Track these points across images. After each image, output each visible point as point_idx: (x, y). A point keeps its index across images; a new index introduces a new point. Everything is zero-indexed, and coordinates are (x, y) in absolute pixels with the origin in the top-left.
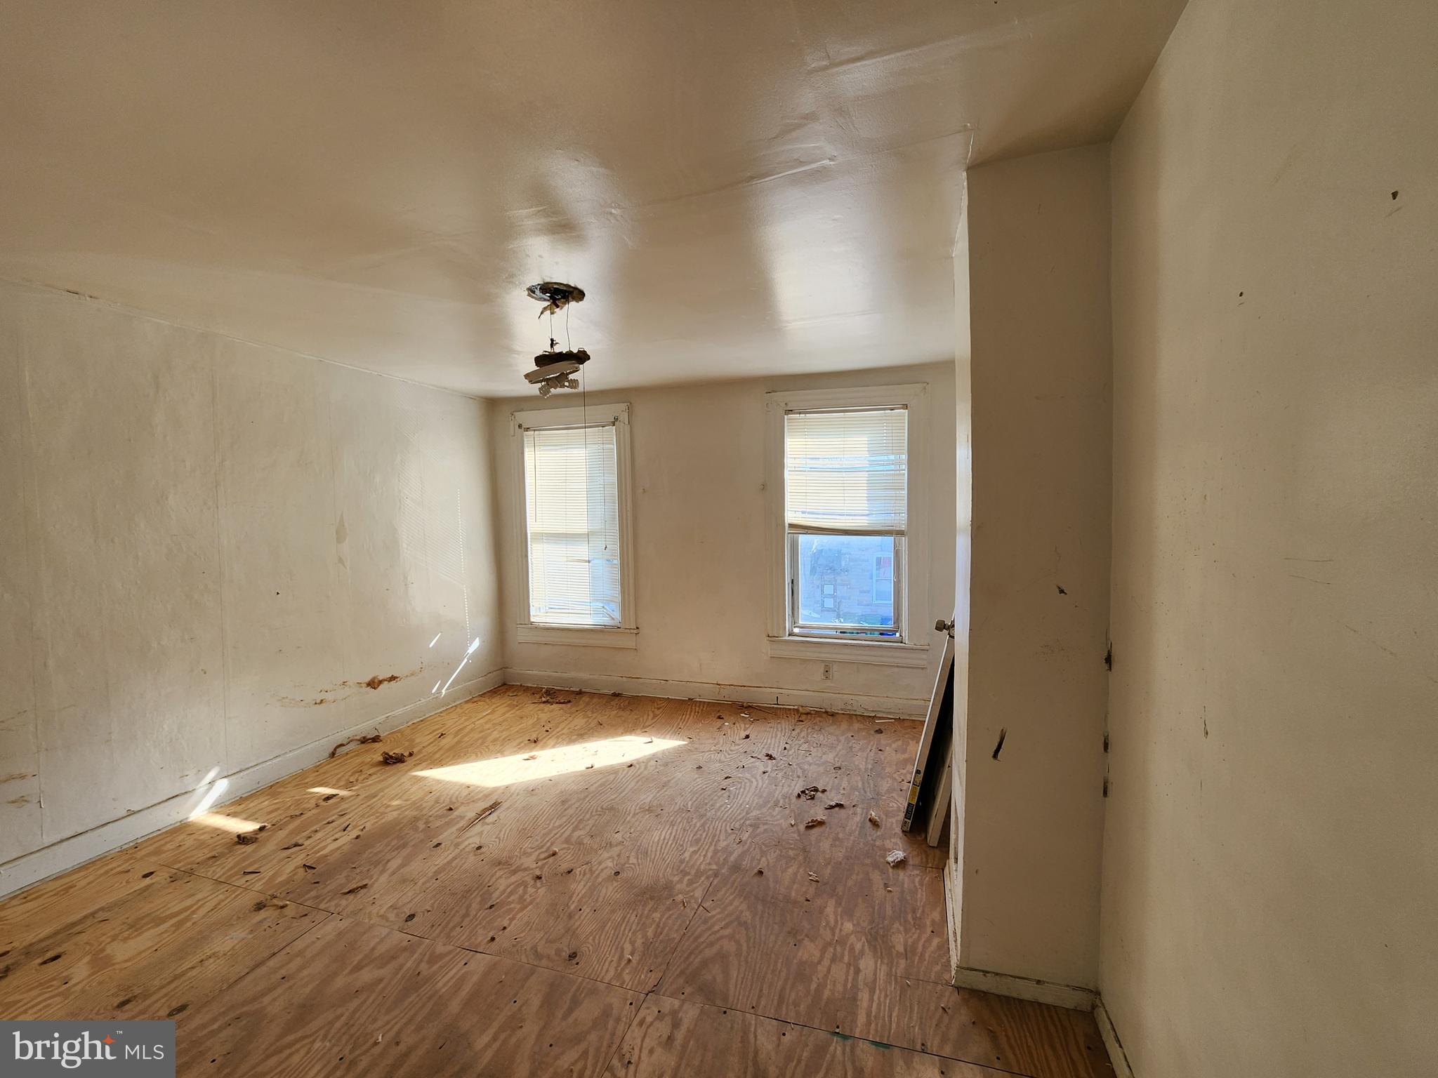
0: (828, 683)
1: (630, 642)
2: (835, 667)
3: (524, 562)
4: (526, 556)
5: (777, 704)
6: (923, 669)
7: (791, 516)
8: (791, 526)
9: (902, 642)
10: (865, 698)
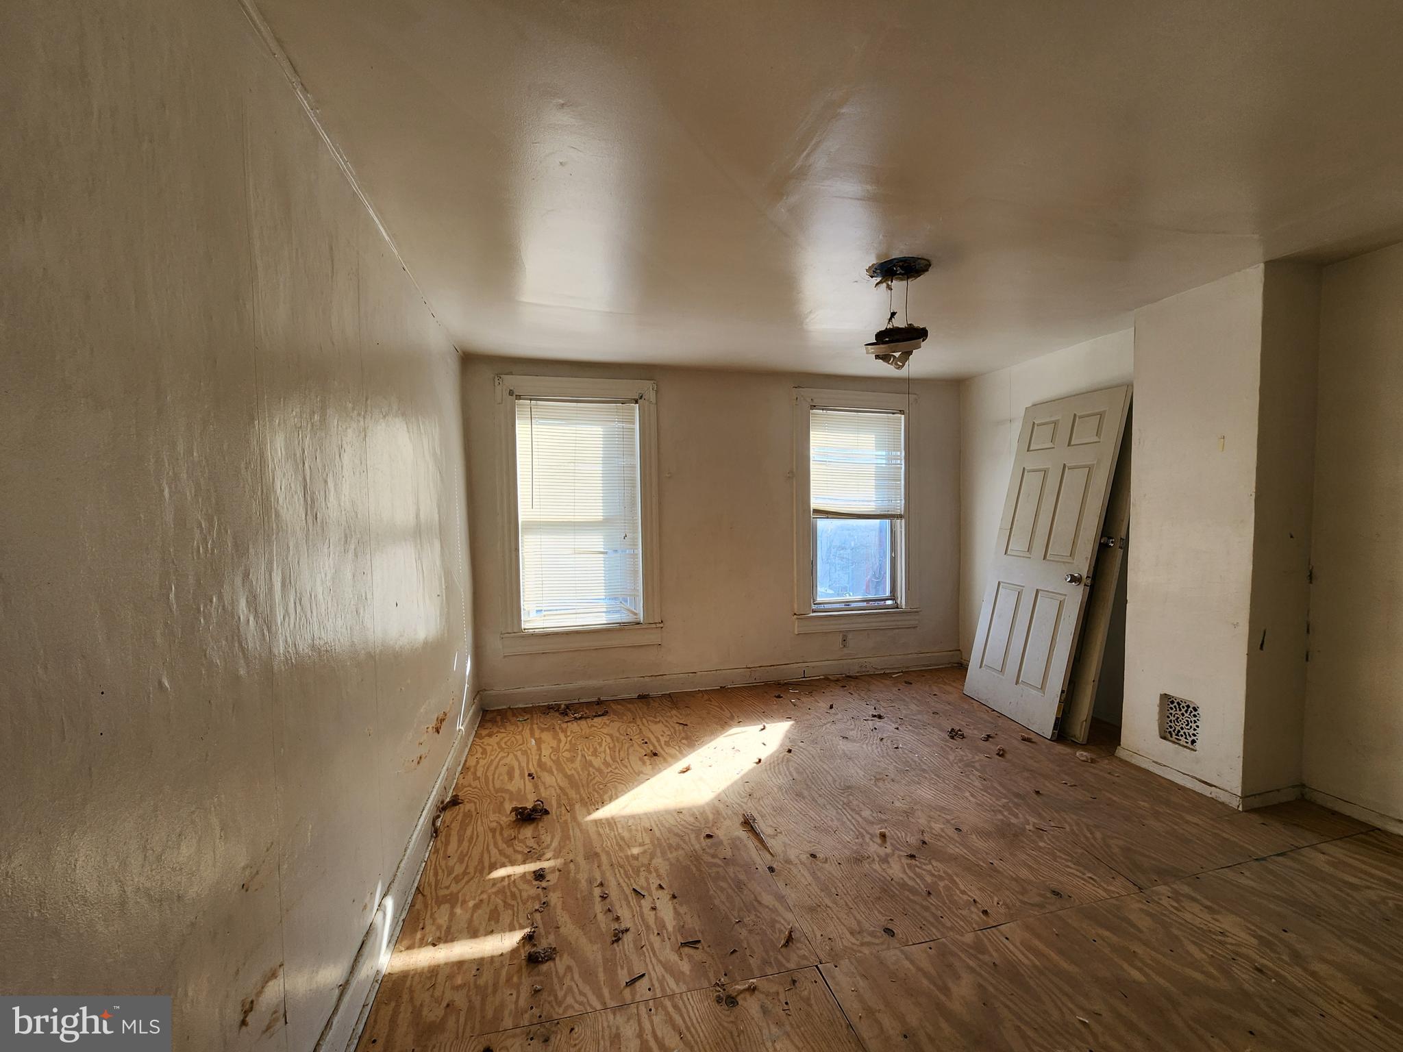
0: (846, 651)
1: (653, 637)
2: (850, 636)
3: (514, 556)
4: (517, 550)
5: (804, 677)
6: (914, 627)
7: (815, 503)
8: (816, 511)
9: (898, 608)
10: (876, 658)
